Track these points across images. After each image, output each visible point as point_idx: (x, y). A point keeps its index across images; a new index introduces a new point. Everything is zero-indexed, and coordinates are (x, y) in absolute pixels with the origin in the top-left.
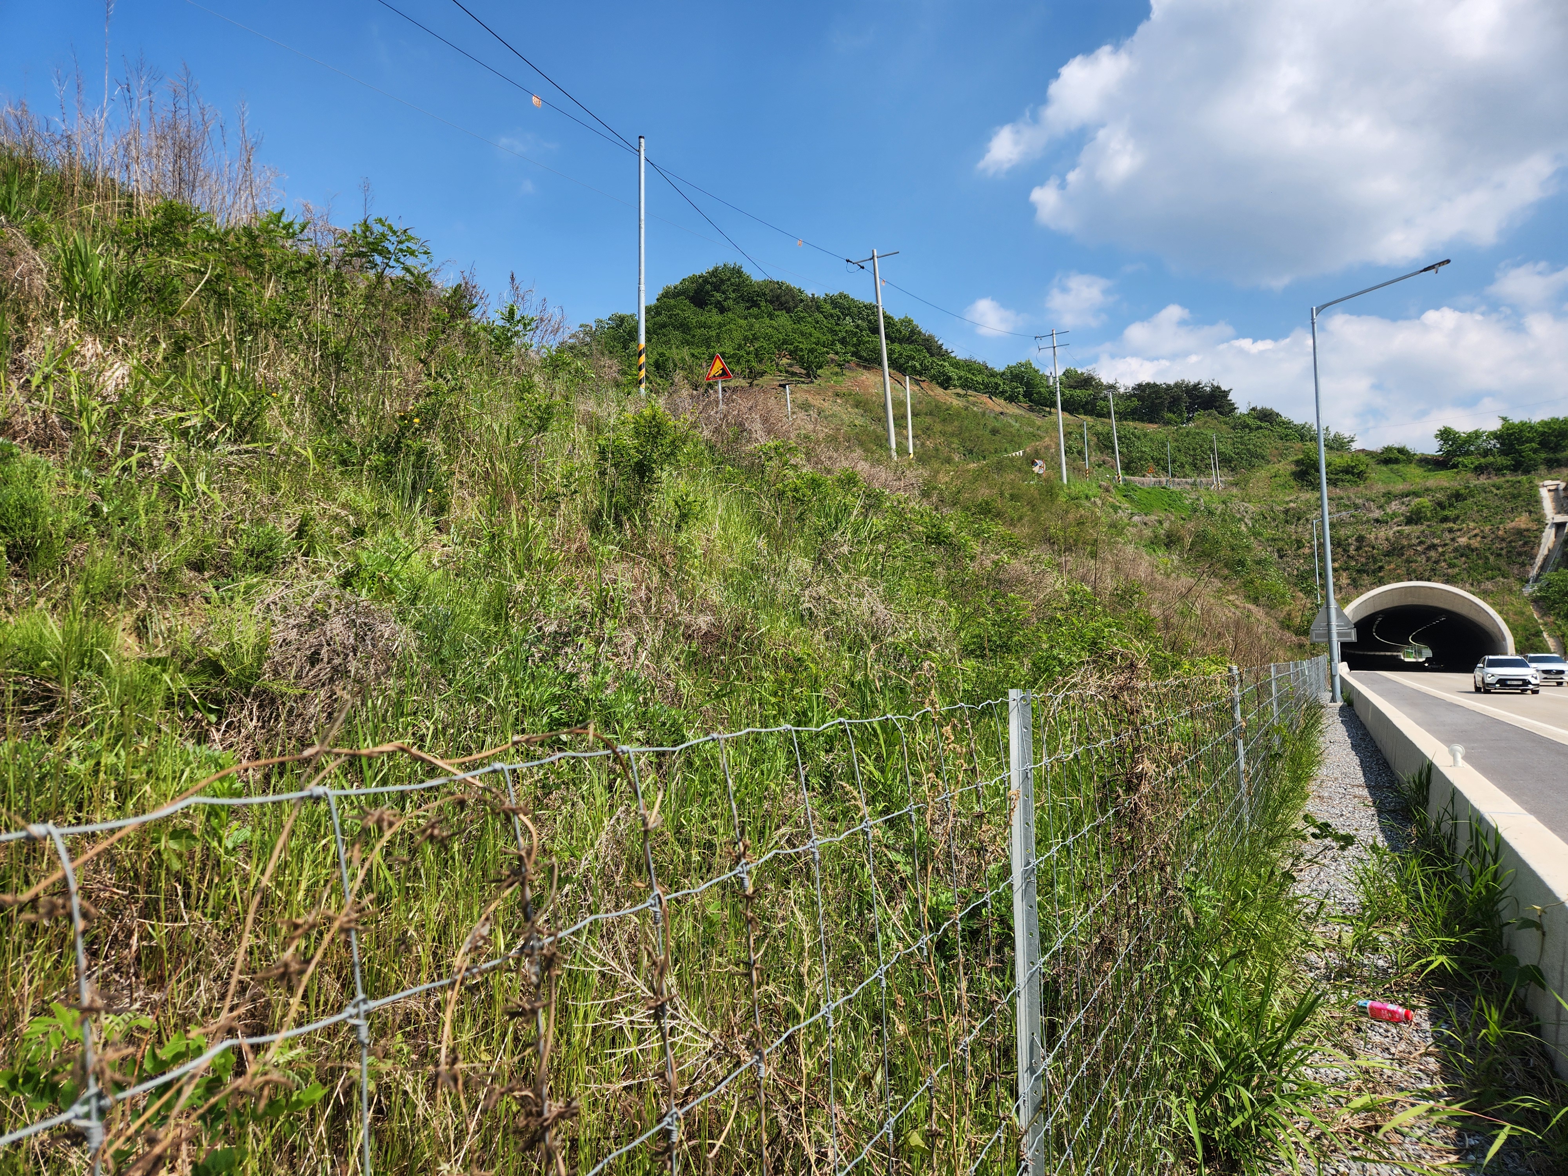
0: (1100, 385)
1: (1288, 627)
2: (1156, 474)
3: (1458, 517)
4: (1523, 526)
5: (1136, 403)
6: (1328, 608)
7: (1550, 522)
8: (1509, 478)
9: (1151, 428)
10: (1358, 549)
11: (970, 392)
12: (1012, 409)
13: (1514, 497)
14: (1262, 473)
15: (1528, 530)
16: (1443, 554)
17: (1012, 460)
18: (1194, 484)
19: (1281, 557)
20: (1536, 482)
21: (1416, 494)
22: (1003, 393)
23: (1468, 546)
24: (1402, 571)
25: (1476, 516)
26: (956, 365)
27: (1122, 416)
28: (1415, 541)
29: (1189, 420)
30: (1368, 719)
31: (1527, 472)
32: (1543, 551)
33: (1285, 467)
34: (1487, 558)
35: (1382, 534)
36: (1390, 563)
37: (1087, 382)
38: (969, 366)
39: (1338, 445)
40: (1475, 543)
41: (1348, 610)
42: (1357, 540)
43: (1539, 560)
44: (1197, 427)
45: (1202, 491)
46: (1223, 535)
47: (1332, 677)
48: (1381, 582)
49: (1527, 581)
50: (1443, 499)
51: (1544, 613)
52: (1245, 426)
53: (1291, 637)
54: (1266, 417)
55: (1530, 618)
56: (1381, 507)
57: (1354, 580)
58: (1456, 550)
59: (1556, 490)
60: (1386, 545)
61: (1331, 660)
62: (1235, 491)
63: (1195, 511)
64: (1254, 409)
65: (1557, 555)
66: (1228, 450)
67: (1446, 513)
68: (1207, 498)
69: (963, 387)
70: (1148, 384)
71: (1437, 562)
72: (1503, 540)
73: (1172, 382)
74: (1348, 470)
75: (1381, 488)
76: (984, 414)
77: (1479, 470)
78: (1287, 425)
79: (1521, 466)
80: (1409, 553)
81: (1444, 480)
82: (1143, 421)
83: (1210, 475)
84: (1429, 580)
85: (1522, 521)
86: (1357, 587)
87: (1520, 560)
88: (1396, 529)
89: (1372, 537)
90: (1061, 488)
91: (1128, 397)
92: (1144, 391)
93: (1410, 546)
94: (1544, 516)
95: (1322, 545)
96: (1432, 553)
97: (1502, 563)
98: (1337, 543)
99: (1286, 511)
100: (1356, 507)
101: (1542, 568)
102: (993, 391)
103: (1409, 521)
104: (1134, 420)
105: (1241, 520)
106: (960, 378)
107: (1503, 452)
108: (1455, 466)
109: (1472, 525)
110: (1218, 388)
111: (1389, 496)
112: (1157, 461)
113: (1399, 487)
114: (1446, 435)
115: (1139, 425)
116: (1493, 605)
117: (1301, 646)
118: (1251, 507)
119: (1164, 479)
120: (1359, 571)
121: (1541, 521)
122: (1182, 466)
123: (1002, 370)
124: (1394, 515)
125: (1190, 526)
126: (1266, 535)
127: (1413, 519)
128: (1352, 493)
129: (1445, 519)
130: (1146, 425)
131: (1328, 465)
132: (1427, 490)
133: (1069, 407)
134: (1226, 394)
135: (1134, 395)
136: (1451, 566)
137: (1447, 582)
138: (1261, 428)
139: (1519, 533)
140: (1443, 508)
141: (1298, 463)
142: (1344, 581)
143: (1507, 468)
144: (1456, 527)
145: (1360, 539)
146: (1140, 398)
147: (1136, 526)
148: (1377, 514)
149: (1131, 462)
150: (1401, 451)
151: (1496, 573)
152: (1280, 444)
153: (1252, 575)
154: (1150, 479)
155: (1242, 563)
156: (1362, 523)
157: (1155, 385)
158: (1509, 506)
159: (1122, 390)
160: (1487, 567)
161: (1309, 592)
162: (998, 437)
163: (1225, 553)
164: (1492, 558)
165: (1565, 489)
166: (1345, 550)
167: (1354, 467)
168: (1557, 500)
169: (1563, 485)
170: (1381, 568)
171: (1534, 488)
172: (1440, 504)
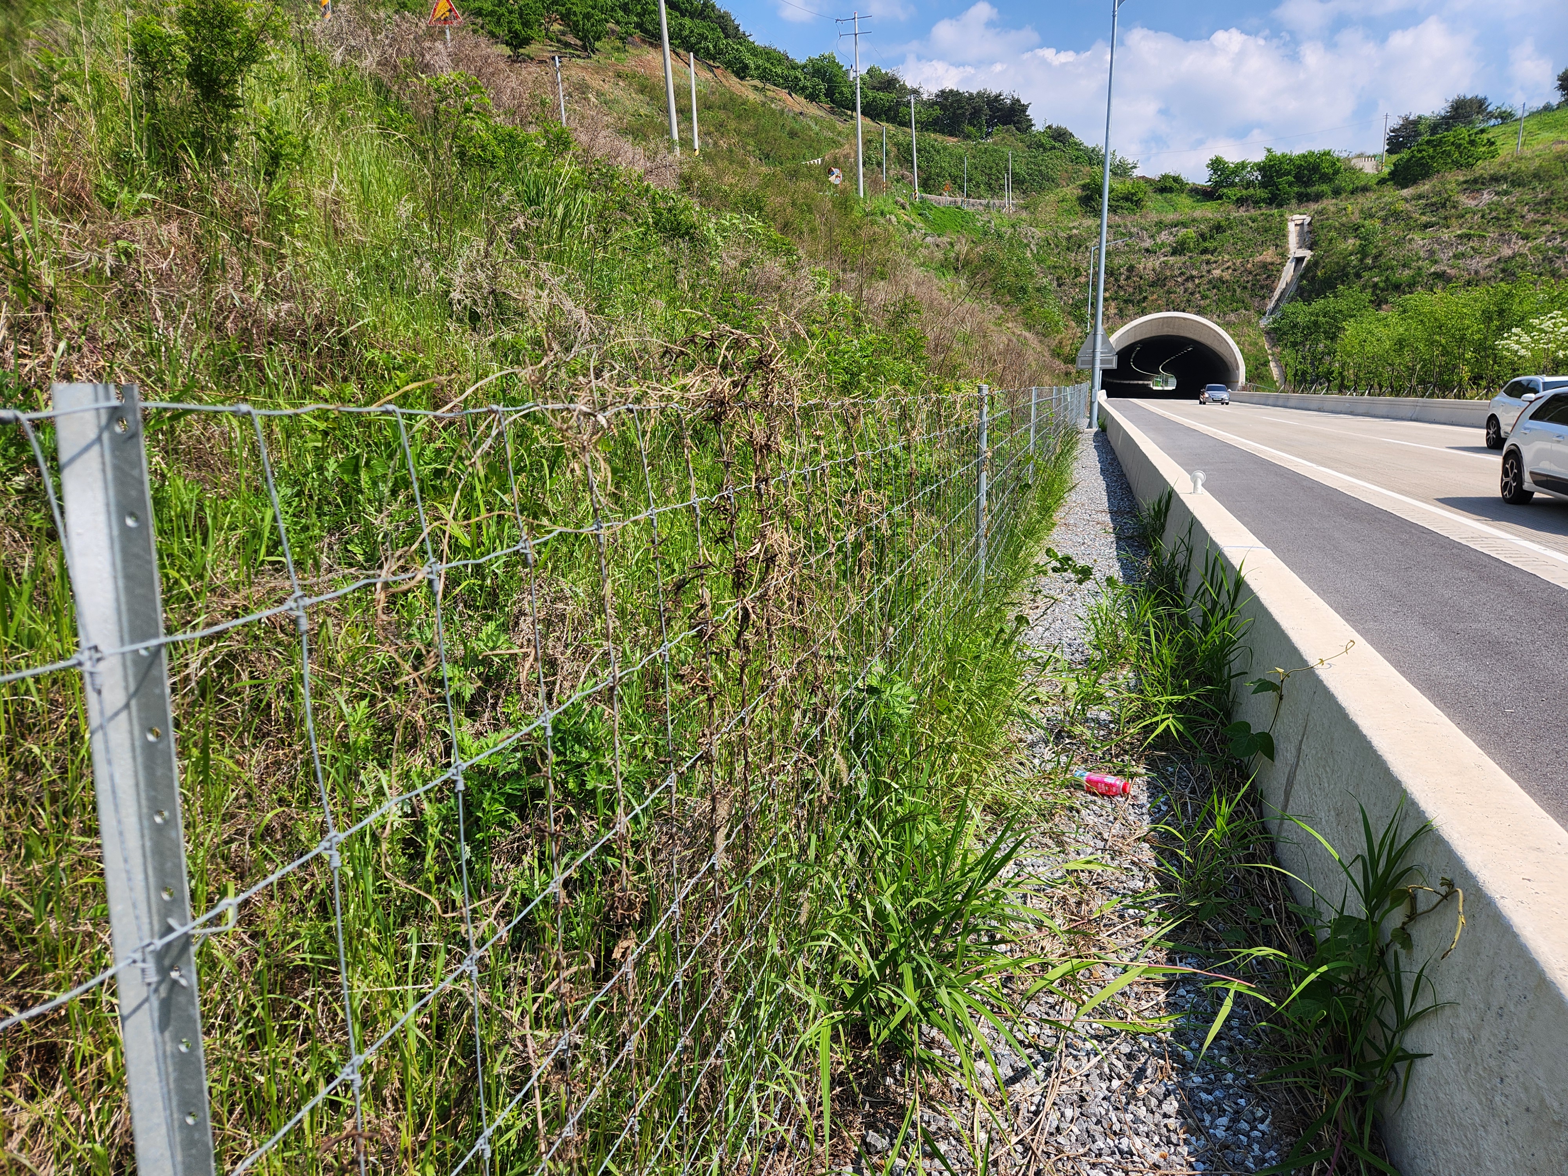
0: (903, 87)
1: (1059, 355)
2: (952, 194)
3: (1215, 249)
4: (1269, 260)
5: (937, 112)
6: (1095, 334)
7: (1291, 256)
8: (1264, 211)
9: (951, 141)
10: (1128, 278)
11: (769, 86)
12: (812, 109)
13: (1266, 230)
14: (1051, 197)
15: (1272, 264)
16: (1198, 286)
17: (809, 168)
18: (987, 206)
19: (1059, 285)
20: (1287, 216)
21: (1184, 225)
22: (804, 89)
23: (1220, 279)
24: (1163, 302)
25: (1231, 248)
26: (754, 51)
27: (924, 126)
29: (988, 134)
30: (1117, 444)
31: (1280, 206)
32: (1281, 285)
33: (1072, 191)
34: (1234, 291)
35: (1150, 265)
36: (1153, 293)
37: (889, 84)
38: (768, 54)
39: (1121, 171)
40: (1227, 276)
41: (1113, 339)
42: (1128, 270)
43: (1277, 294)
44: (995, 143)
45: (994, 213)
46: (1010, 259)
47: (1092, 403)
48: (1143, 313)
49: (1264, 314)
50: (1206, 230)
51: (1274, 343)
52: (1041, 145)
53: (1059, 365)
54: (1060, 136)
55: (1261, 349)
56: (1152, 237)
57: (1121, 310)
58: (1210, 282)
59: (1302, 225)
60: (1152, 276)
61: (1093, 387)
62: (1024, 215)
63: (985, 234)
64: (1050, 127)
65: (1294, 288)
66: (1022, 170)
67: (1207, 244)
68: (998, 221)
69: (762, 78)
70: (951, 91)
71: (1192, 294)
72: (1250, 273)
73: (974, 92)
74: (1128, 198)
75: (1154, 217)
76: (782, 112)
77: (1241, 202)
78: (1077, 146)
79: (1276, 200)
80: (1170, 284)
81: (1209, 211)
82: (943, 133)
83: (1003, 196)
84: (1183, 311)
85: (1269, 255)
86: (1122, 316)
87: (1261, 293)
88: (1162, 259)
89: (1141, 267)
90: (857, 202)
91: (931, 104)
92: (946, 99)
93: (1172, 277)
94: (1287, 250)
95: (1097, 274)
96: (1190, 285)
97: (1246, 295)
98: (1110, 273)
99: (1070, 238)
100: (1131, 235)
101: (1279, 300)
102: (793, 87)
103: (1174, 253)
104: (935, 131)
105: (1027, 245)
106: (758, 68)
107: (1263, 185)
108: (1220, 197)
109: (1227, 257)
110: (1018, 101)
111: (1160, 225)
112: (954, 179)
113: (1170, 217)
114: (1217, 165)
115: (940, 137)
116: (1233, 336)
117: (1067, 374)
118: (1038, 232)
119: (959, 199)
120: (1125, 301)
121: (1284, 256)
122: (978, 185)
123: (803, 62)
124: (1163, 245)
125: (980, 249)
126: (1048, 263)
127: (1179, 249)
128: (1130, 221)
129: (1205, 251)
130: (947, 138)
131: (1111, 191)
132: (1194, 220)
133: (871, 111)
134: (1024, 108)
135: (936, 103)
136: (1204, 297)
137: (1198, 313)
138: (1054, 148)
139: (1265, 266)
140: (1205, 240)
141: (1084, 187)
142: (1112, 311)
143: (1264, 200)
144: (1213, 259)
145: (1131, 269)
146: (943, 107)
147: (927, 247)
148: (1148, 243)
149: (928, 179)
150: (1176, 179)
151: (1239, 305)
152: (1070, 166)
153: (1032, 302)
154: (946, 198)
155: (1023, 290)
156: (1135, 253)
157: (958, 93)
158: (1260, 239)
159: (925, 97)
160: (1233, 300)
161: (1081, 320)
162: (796, 141)
163: (1010, 279)
164: (1238, 290)
165: (1310, 224)
166: (1116, 280)
167: (1133, 194)
168: (1301, 234)
169: (1308, 219)
170: (1145, 298)
171: (1283, 222)
172: (1203, 236)
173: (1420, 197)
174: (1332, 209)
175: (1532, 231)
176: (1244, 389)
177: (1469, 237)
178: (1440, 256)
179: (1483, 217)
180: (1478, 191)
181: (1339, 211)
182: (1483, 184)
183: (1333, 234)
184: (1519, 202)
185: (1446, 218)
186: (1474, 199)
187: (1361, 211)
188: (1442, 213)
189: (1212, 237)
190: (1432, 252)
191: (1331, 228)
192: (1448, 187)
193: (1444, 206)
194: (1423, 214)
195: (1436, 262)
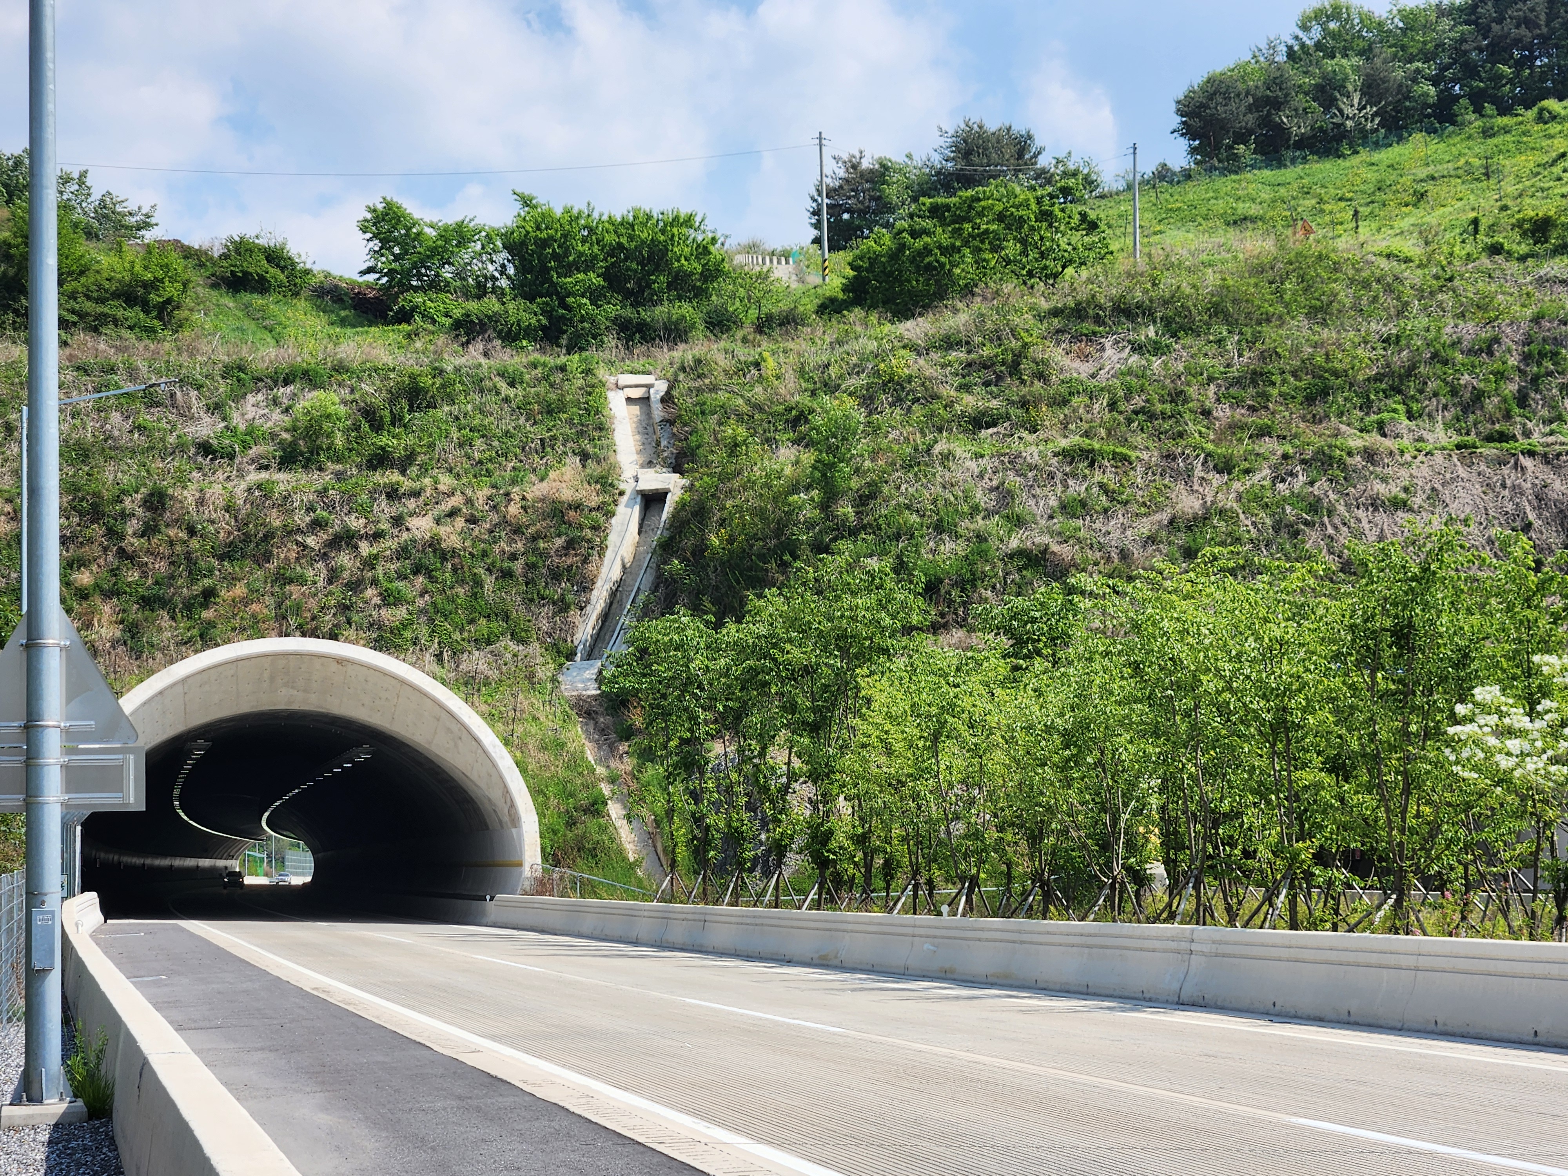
3: (410, 458)
4: (567, 495)
7: (628, 487)
8: (536, 356)
10: (148, 530)
13: (550, 411)
15: (577, 506)
16: (370, 563)
20: (602, 373)
21: (310, 379)
23: (434, 543)
24: (264, 608)
25: (455, 456)
28: (301, 519)
32: (610, 569)
34: (478, 583)
35: (216, 491)
36: (232, 580)
40: (451, 535)
43: (599, 596)
49: (570, 656)
50: (378, 400)
55: (575, 762)
56: (215, 408)
57: (133, 630)
58: (403, 552)
59: (645, 401)
65: (644, 580)
67: (384, 440)
71: (355, 586)
72: (518, 530)
75: (219, 351)
77: (467, 330)
79: (563, 331)
80: (283, 553)
81: (380, 349)
84: (334, 637)
85: (565, 482)
86: (143, 646)
88: (254, 477)
89: (189, 495)
93: (289, 532)
94: (614, 468)
96: (344, 559)
97: (513, 599)
101: (606, 617)
103: (289, 458)
107: (523, 291)
108: (406, 316)
109: (446, 481)
111: (241, 377)
114: (388, 226)
116: (490, 718)
120: (148, 602)
121: (607, 485)
124: (251, 435)
127: (301, 451)
129: (381, 460)
132: (340, 368)
136: (390, 599)
137: (379, 645)
139: (557, 512)
140: (377, 427)
143: (530, 331)
144: (407, 484)
145: (157, 502)
148: (206, 428)
150: (274, 257)
151: (497, 626)
156: (165, 453)
158: (537, 433)
160: (476, 610)
164: (489, 582)
165: (667, 399)
166: (112, 533)
167: (152, 286)
168: (646, 427)
169: (661, 387)
170: (209, 594)
171: (594, 388)
172: (369, 414)
173: (949, 343)
174: (723, 362)
175: (1238, 451)
176: (542, 886)
177: (1090, 457)
178: (1025, 505)
179: (1112, 405)
180: (1091, 337)
181: (741, 370)
182: (1098, 320)
183: (735, 430)
184: (1193, 372)
185: (1024, 404)
186: (1086, 357)
187: (802, 372)
188: (1014, 389)
189: (396, 420)
190: (1005, 495)
191: (725, 414)
192: (1016, 320)
193: (1014, 368)
194: (965, 388)
195: (1018, 522)
